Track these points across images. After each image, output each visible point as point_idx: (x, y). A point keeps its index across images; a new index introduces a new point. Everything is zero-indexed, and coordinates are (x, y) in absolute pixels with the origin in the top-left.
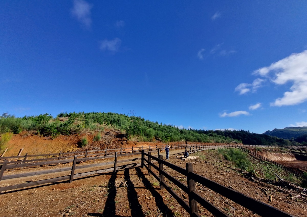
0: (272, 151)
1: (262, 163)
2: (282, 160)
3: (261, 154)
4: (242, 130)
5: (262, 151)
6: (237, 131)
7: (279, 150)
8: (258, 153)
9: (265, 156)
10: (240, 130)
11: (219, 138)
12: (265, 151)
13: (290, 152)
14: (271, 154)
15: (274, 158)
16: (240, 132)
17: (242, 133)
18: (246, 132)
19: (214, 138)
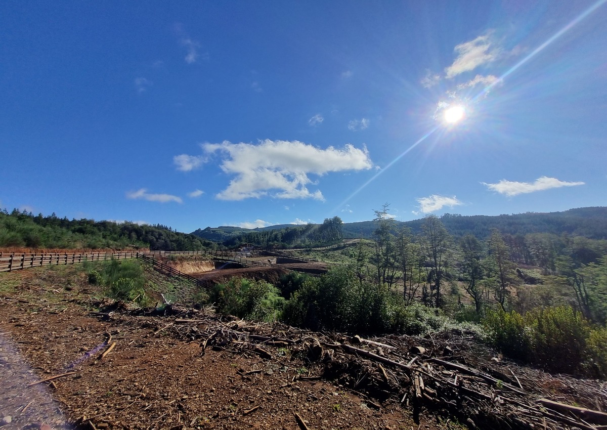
0: (191, 260)
1: (170, 280)
2: (200, 271)
3: (173, 266)
4: (160, 224)
5: (177, 260)
6: (150, 226)
7: (201, 257)
8: (170, 263)
9: (178, 268)
10: (157, 225)
12: (182, 259)
13: (212, 259)
14: (189, 264)
15: (189, 269)
18: (166, 228)
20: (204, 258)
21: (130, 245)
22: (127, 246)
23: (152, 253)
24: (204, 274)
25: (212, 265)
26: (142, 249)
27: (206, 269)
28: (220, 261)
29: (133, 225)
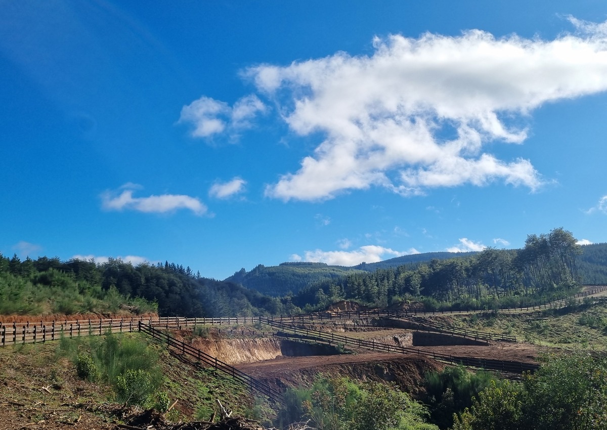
0: (235, 336)
2: (253, 359)
3: (202, 347)
4: (170, 263)
5: (210, 336)
6: (153, 267)
7: (253, 329)
8: (197, 342)
9: (212, 353)
10: (164, 265)
11: (77, 291)
12: (218, 335)
13: (274, 335)
14: (231, 344)
16: (159, 273)
17: (165, 275)
18: (181, 271)
19: (54, 293)
20: (258, 332)
21: (125, 306)
22: (120, 307)
23: (164, 321)
24: (262, 366)
25: (276, 348)
26: (146, 314)
27: (264, 355)
28: (291, 339)
29: (122, 267)
